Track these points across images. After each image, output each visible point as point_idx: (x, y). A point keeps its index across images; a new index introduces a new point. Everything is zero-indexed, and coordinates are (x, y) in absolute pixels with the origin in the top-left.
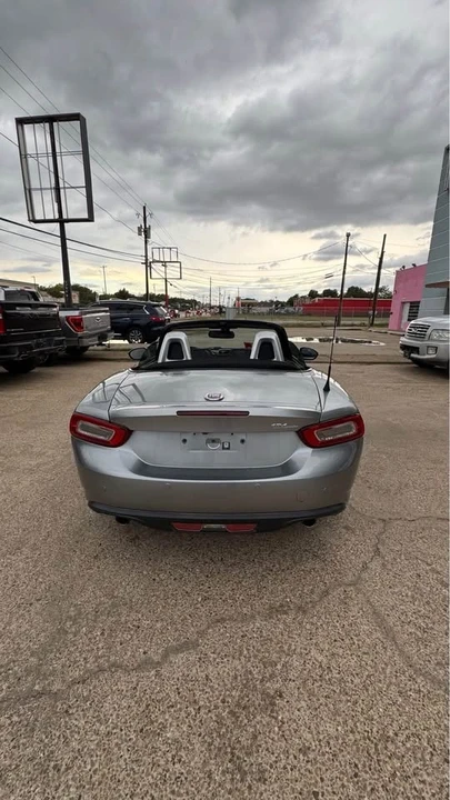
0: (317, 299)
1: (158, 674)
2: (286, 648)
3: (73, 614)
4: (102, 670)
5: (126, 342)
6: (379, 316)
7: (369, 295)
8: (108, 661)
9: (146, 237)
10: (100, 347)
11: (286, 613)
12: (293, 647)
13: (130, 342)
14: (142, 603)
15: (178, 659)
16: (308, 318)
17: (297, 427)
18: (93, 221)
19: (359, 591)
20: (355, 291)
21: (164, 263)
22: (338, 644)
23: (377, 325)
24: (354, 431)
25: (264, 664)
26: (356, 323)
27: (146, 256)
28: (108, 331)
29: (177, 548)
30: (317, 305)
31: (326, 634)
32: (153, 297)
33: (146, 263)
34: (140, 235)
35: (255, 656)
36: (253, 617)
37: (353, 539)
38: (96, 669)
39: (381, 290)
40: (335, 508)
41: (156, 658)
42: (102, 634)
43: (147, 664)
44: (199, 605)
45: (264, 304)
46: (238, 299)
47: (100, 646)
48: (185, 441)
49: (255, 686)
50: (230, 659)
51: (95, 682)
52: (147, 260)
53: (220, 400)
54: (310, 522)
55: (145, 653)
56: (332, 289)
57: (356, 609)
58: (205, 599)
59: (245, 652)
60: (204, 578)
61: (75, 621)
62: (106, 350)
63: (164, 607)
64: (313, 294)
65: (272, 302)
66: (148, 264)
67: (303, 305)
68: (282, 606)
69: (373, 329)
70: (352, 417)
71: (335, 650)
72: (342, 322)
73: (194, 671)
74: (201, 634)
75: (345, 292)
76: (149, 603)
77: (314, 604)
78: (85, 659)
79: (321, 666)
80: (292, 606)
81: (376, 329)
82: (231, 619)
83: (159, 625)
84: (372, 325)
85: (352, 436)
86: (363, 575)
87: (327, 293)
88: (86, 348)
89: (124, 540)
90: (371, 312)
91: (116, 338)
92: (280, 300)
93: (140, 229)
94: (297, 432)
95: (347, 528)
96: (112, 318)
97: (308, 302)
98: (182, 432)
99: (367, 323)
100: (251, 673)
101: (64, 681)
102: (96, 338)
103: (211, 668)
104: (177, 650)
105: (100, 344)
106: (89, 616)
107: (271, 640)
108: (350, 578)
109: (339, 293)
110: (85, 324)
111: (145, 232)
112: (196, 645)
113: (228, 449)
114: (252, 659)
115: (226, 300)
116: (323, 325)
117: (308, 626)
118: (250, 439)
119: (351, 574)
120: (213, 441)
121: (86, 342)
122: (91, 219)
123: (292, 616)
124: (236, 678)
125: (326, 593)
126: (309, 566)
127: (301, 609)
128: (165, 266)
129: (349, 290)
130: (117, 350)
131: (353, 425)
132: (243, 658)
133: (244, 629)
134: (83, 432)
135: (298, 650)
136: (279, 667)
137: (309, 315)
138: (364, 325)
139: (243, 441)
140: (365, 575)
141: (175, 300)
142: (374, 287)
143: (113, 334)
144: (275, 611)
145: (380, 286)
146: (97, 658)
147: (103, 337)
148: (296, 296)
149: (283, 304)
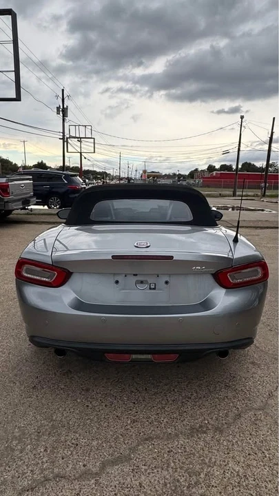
0: (215, 173)
1: (97, 483)
2: (207, 461)
3: (17, 435)
4: (47, 480)
5: (46, 207)
6: (270, 188)
7: (261, 169)
8: (52, 472)
9: (63, 116)
10: (23, 211)
11: (205, 432)
12: (213, 460)
13: (49, 207)
14: (79, 425)
15: (114, 470)
16: (207, 189)
17: (213, 270)
18: (20, 100)
19: (267, 414)
20: (248, 166)
21: (80, 139)
22: (252, 457)
23: (268, 196)
24: (260, 275)
25: (188, 473)
26: (250, 194)
27: (63, 133)
28: (31, 197)
29: (105, 381)
30: (214, 177)
31: (240, 449)
32: (68, 168)
33: (63, 139)
34: (58, 113)
35: (181, 468)
36: (177, 435)
37: (259, 372)
38: (43, 479)
39: (272, 166)
40: (245, 341)
41: (94, 470)
42: (45, 450)
43: (86, 475)
44: (129, 427)
45: (168, 176)
46: (145, 172)
47: (44, 460)
48: (117, 282)
49: (182, 492)
50: (160, 470)
51: (42, 489)
52: (64, 136)
53: (148, 247)
54: (223, 353)
55: (84, 466)
56: (228, 164)
57: (265, 429)
58: (134, 421)
59: (172, 464)
60: (132, 405)
61: (20, 440)
62: (28, 214)
63: (98, 429)
64: (211, 168)
65: (175, 175)
66: (65, 140)
67: (203, 178)
68: (201, 427)
69: (265, 200)
70: (258, 263)
71: (249, 462)
72: (237, 193)
73: (129, 480)
74: (133, 450)
75: (240, 166)
76: (84, 425)
77: (229, 425)
78: (31, 471)
79: (238, 475)
80: (210, 427)
81: (268, 199)
82: (158, 437)
83: (95, 443)
84: (264, 195)
85: (257, 280)
86: (269, 402)
87: (223, 167)
88: (10, 212)
89: (58, 374)
90: (263, 185)
91: (37, 204)
92: (182, 173)
93: (58, 108)
94: (212, 274)
95: (253, 363)
96: (34, 186)
97: (207, 175)
98: (114, 274)
99: (259, 194)
100: (178, 481)
101: (14, 489)
102: (21, 202)
103: (143, 477)
104: (114, 463)
105: (24, 209)
106: (33, 436)
107: (194, 454)
108: (258, 404)
109: (234, 167)
110: (11, 190)
111: (63, 111)
112: (128, 459)
113: (154, 289)
114: (179, 470)
115: (134, 173)
116: (221, 196)
117: (225, 444)
118: (172, 280)
119: (259, 400)
120: (142, 282)
121: (12, 206)
122: (18, 98)
123: (210, 434)
124: (166, 485)
125: (239, 416)
126: (222, 394)
127: (219, 430)
128: (80, 141)
129: (243, 165)
130: (39, 214)
131: (259, 270)
132: (170, 470)
133: (170, 446)
134: (26, 275)
135: (218, 462)
136: (202, 476)
137: (208, 187)
138: (257, 196)
139: (167, 282)
140: (271, 402)
141: (88, 172)
142: (265, 163)
143: (34, 200)
144: (195, 431)
145: (270, 162)
146: (42, 470)
147: (26, 202)
148: (196, 170)
149: (184, 177)
